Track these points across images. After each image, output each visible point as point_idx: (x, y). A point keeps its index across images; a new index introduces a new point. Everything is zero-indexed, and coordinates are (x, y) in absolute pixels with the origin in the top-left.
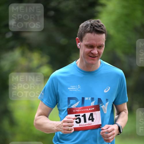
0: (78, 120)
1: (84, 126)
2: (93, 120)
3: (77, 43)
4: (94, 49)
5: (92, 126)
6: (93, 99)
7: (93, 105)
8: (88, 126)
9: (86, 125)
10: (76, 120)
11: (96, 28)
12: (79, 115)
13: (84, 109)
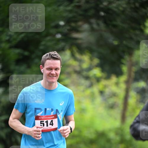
0: (42, 125)
2: (52, 125)
3: (41, 69)
4: (52, 71)
5: (52, 129)
6: (52, 110)
7: (53, 114)
8: (49, 129)
9: (47, 128)
10: (41, 125)
11: (53, 56)
12: (43, 121)
13: (47, 117)
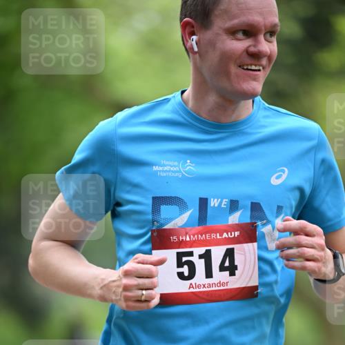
1: (205, 289)
8: (217, 288)
9: (210, 285)
13: (206, 233)
